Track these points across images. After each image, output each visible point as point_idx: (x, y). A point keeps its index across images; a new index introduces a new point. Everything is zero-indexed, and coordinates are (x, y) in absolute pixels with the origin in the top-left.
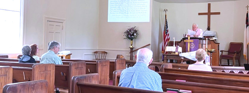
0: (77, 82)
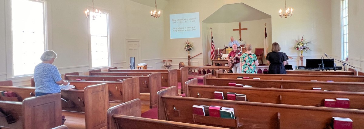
0: (161, 95)
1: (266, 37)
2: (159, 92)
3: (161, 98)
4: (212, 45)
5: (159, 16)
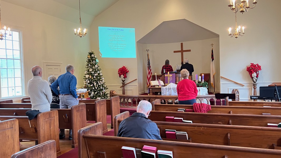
0: (83, 134)
1: (213, 60)
2: (80, 131)
3: (83, 138)
4: (148, 70)
5: (85, 35)
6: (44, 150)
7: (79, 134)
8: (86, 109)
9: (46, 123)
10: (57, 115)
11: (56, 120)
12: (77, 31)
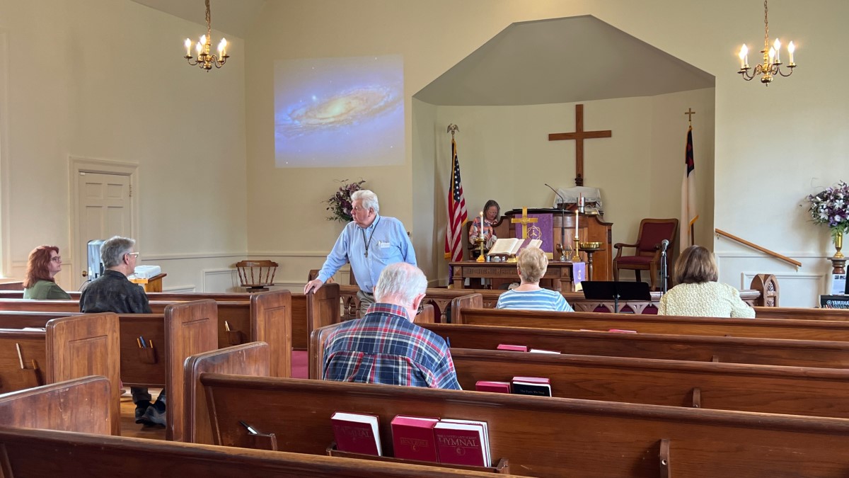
0: (200, 373)
1: (690, 167)
2: (190, 361)
3: (201, 385)
5: (222, 62)
6: (71, 402)
7: (188, 373)
8: (216, 320)
9: (75, 355)
10: (114, 331)
11: (110, 348)
12: (193, 49)
